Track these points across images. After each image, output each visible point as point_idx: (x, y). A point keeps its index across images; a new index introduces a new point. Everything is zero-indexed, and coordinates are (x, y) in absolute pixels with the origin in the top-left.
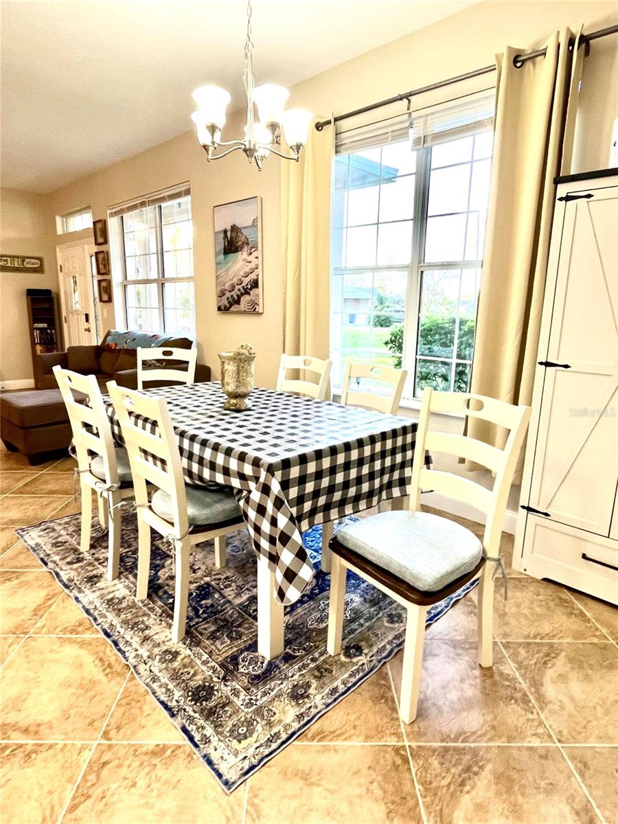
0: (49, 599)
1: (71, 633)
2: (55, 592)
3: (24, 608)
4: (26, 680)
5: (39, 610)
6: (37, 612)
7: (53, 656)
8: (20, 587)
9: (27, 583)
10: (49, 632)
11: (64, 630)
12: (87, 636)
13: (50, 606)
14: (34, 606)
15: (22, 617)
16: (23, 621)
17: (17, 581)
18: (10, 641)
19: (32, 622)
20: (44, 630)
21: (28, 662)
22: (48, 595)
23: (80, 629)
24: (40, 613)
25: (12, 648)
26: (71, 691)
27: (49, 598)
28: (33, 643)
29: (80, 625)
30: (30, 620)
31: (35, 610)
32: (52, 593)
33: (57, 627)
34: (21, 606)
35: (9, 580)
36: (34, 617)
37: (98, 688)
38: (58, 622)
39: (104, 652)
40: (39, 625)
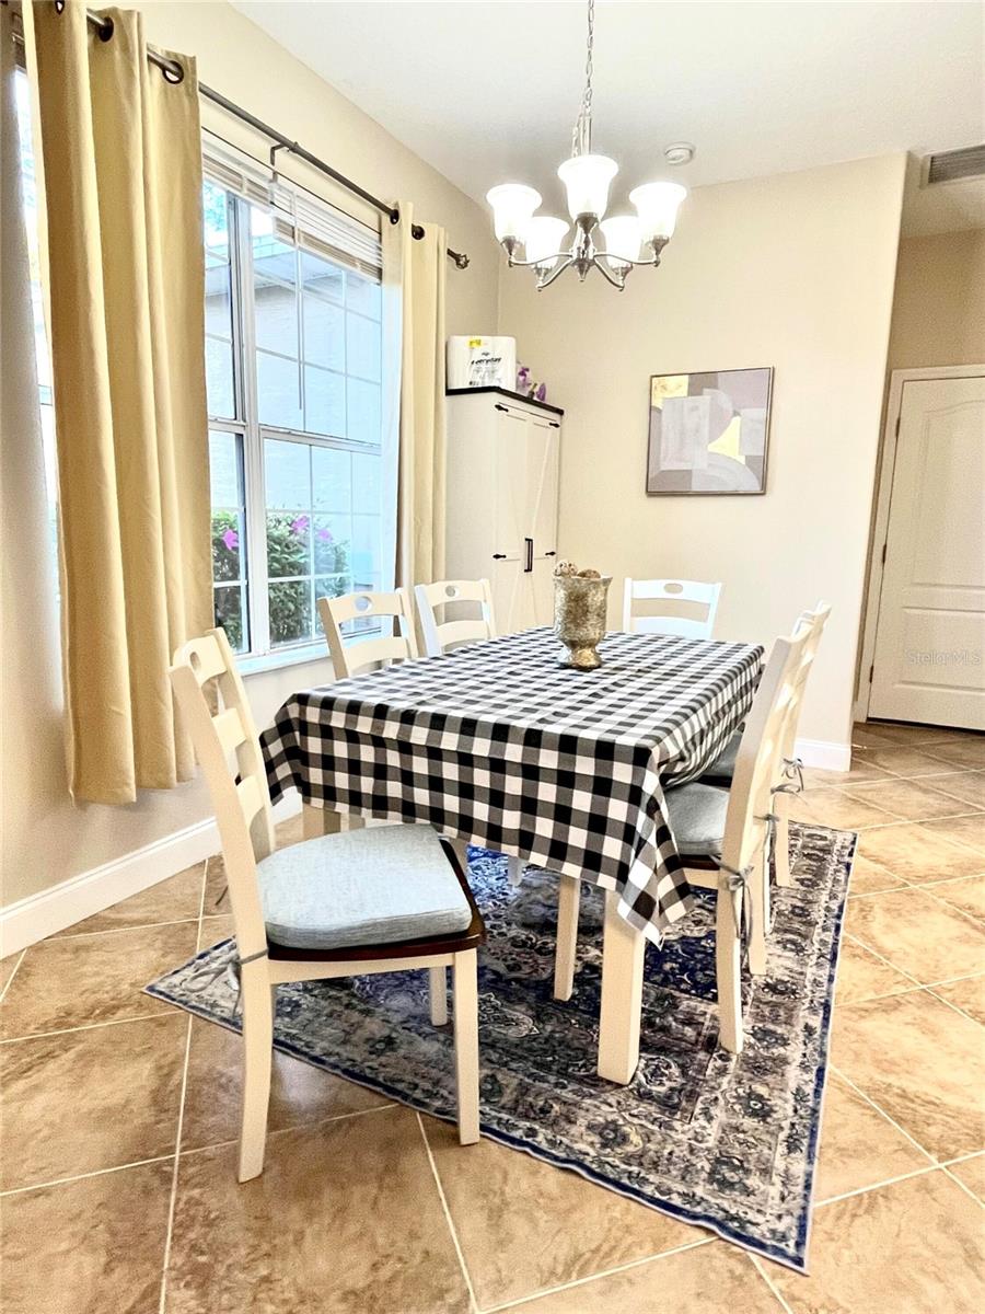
0: (866, 1011)
1: (872, 955)
2: (847, 1014)
3: (907, 1024)
4: (949, 950)
5: (889, 1005)
6: (892, 1006)
7: (908, 949)
8: (893, 1063)
9: (878, 1063)
10: (896, 972)
11: (878, 962)
12: (857, 941)
13: (872, 1001)
14: (894, 1016)
15: (918, 1013)
16: (919, 1008)
17: (891, 1079)
18: (948, 995)
19: (908, 997)
20: (900, 978)
21: (938, 961)
22: (862, 1017)
23: (858, 952)
24: (891, 1001)
25: (950, 986)
26: (913, 918)
27: (864, 1012)
28: (923, 974)
29: (854, 956)
30: (910, 1002)
31: (896, 1009)
32: (855, 1016)
33: (882, 971)
34: (911, 1031)
35: (904, 1095)
36: (903, 1001)
37: (886, 906)
38: (877, 975)
39: (856, 920)
40: (902, 989)
